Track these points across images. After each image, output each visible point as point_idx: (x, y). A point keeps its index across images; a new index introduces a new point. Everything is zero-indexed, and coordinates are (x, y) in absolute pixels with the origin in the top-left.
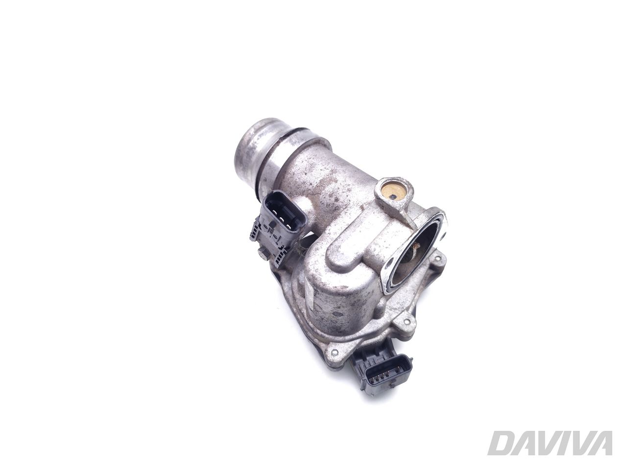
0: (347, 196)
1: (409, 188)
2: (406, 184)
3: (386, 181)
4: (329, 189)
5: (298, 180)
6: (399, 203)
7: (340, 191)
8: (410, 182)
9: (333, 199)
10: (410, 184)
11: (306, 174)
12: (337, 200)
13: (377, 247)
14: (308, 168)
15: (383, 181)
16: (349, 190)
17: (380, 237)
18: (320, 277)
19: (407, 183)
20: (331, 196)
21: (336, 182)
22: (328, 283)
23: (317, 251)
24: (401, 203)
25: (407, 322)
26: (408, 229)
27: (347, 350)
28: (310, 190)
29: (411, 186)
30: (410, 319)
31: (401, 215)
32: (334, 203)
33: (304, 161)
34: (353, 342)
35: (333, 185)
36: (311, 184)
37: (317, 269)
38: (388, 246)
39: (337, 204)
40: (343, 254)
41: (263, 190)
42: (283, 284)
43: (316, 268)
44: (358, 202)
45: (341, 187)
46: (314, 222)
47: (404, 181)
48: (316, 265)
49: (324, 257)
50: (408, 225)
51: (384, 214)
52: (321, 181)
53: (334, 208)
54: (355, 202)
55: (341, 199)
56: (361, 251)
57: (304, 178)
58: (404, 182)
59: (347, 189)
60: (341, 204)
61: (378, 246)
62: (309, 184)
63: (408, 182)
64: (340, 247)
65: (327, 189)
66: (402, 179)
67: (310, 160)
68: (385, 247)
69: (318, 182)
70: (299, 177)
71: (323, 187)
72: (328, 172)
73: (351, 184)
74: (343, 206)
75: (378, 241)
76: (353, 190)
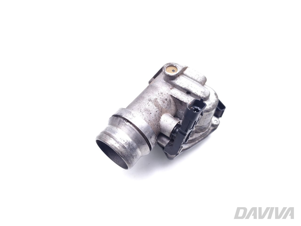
0: (165, 94)
1: (170, 64)
4: (160, 103)
5: (153, 119)
9: (166, 101)
12: (166, 100)
14: (148, 112)
15: (167, 72)
16: (162, 93)
19: (168, 64)
20: (164, 102)
21: (156, 99)
28: (159, 113)
33: (143, 114)
35: (158, 100)
36: (157, 111)
39: (168, 100)
45: (160, 97)
52: (156, 106)
53: (170, 102)
54: (169, 91)
55: (166, 97)
57: (152, 115)
60: (168, 98)
62: (156, 113)
65: (160, 104)
67: (142, 111)
69: (156, 107)
70: (152, 117)
71: (159, 105)
72: (150, 103)
73: (158, 92)
74: (169, 97)
75: (196, 78)
76: (162, 92)
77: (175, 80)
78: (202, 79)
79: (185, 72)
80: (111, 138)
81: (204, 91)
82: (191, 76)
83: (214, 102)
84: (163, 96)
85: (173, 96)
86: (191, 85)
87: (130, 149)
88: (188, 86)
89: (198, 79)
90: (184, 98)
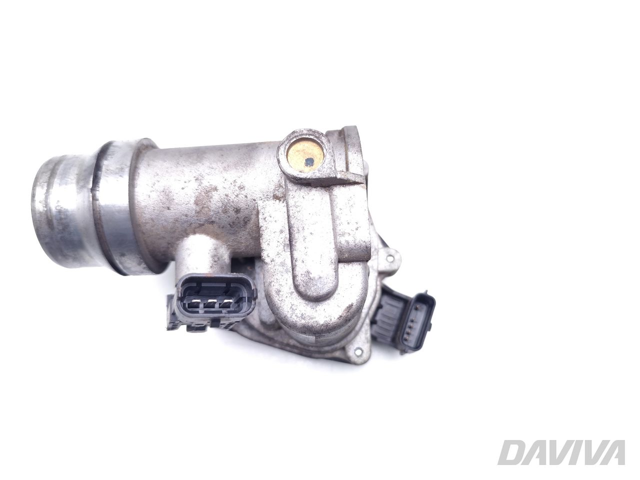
0: (246, 197)
1: (318, 138)
2: (312, 135)
3: (285, 148)
4: (215, 205)
6: (326, 167)
7: (232, 197)
8: (314, 128)
9: (232, 213)
10: (315, 132)
11: (169, 209)
12: (237, 211)
13: (347, 238)
14: (164, 200)
15: (283, 153)
16: (242, 188)
17: (338, 222)
18: (314, 320)
19: (311, 133)
20: (225, 211)
21: (216, 189)
22: (328, 319)
23: (281, 293)
24: (329, 165)
25: (390, 259)
26: (356, 187)
27: (366, 338)
28: (191, 222)
29: (318, 132)
30: (390, 253)
31: (340, 179)
32: (238, 218)
34: (365, 325)
35: (216, 196)
36: (187, 216)
37: (302, 315)
38: (356, 226)
39: (241, 215)
40: (320, 278)
41: (129, 266)
42: (239, 331)
43: (299, 315)
44: (266, 194)
45: (230, 192)
46: (228, 253)
47: (305, 132)
48: (296, 312)
49: (295, 295)
50: (355, 183)
51: (315, 189)
52: (197, 203)
53: (242, 222)
54: (263, 197)
55: (243, 206)
56: (333, 255)
57: (170, 214)
58: (306, 134)
59: (237, 188)
60: (246, 212)
61: (346, 235)
62: (183, 217)
63: (311, 130)
64: (308, 272)
65: (212, 207)
66: (300, 131)
67: (156, 187)
68: (354, 229)
69: (194, 206)
70: (163, 218)
71: (205, 207)
72: (194, 185)
73: (237, 178)
74: (252, 212)
75: (340, 229)
76: (245, 184)
77: (295, 188)
78: (352, 243)
79: (338, 191)
80: (46, 184)
81: (317, 277)
82: (337, 212)
83: (322, 322)
84: (237, 196)
85: (260, 216)
86: (311, 233)
87: (62, 237)
88: (300, 229)
89: (343, 235)
90: (274, 244)
